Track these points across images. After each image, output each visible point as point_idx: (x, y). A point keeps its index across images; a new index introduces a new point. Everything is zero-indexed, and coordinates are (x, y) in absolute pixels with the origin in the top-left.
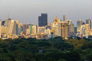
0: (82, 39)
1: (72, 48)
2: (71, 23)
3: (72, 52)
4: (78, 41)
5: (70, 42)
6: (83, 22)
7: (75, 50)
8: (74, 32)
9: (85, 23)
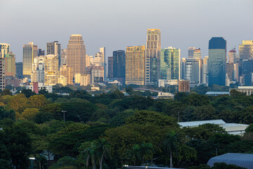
0: (35, 94)
1: (9, 120)
2: (8, 51)
3: (9, 129)
4: (25, 100)
5: (5, 103)
6: (40, 50)
7: (16, 123)
8: (16, 76)
9: (46, 52)
